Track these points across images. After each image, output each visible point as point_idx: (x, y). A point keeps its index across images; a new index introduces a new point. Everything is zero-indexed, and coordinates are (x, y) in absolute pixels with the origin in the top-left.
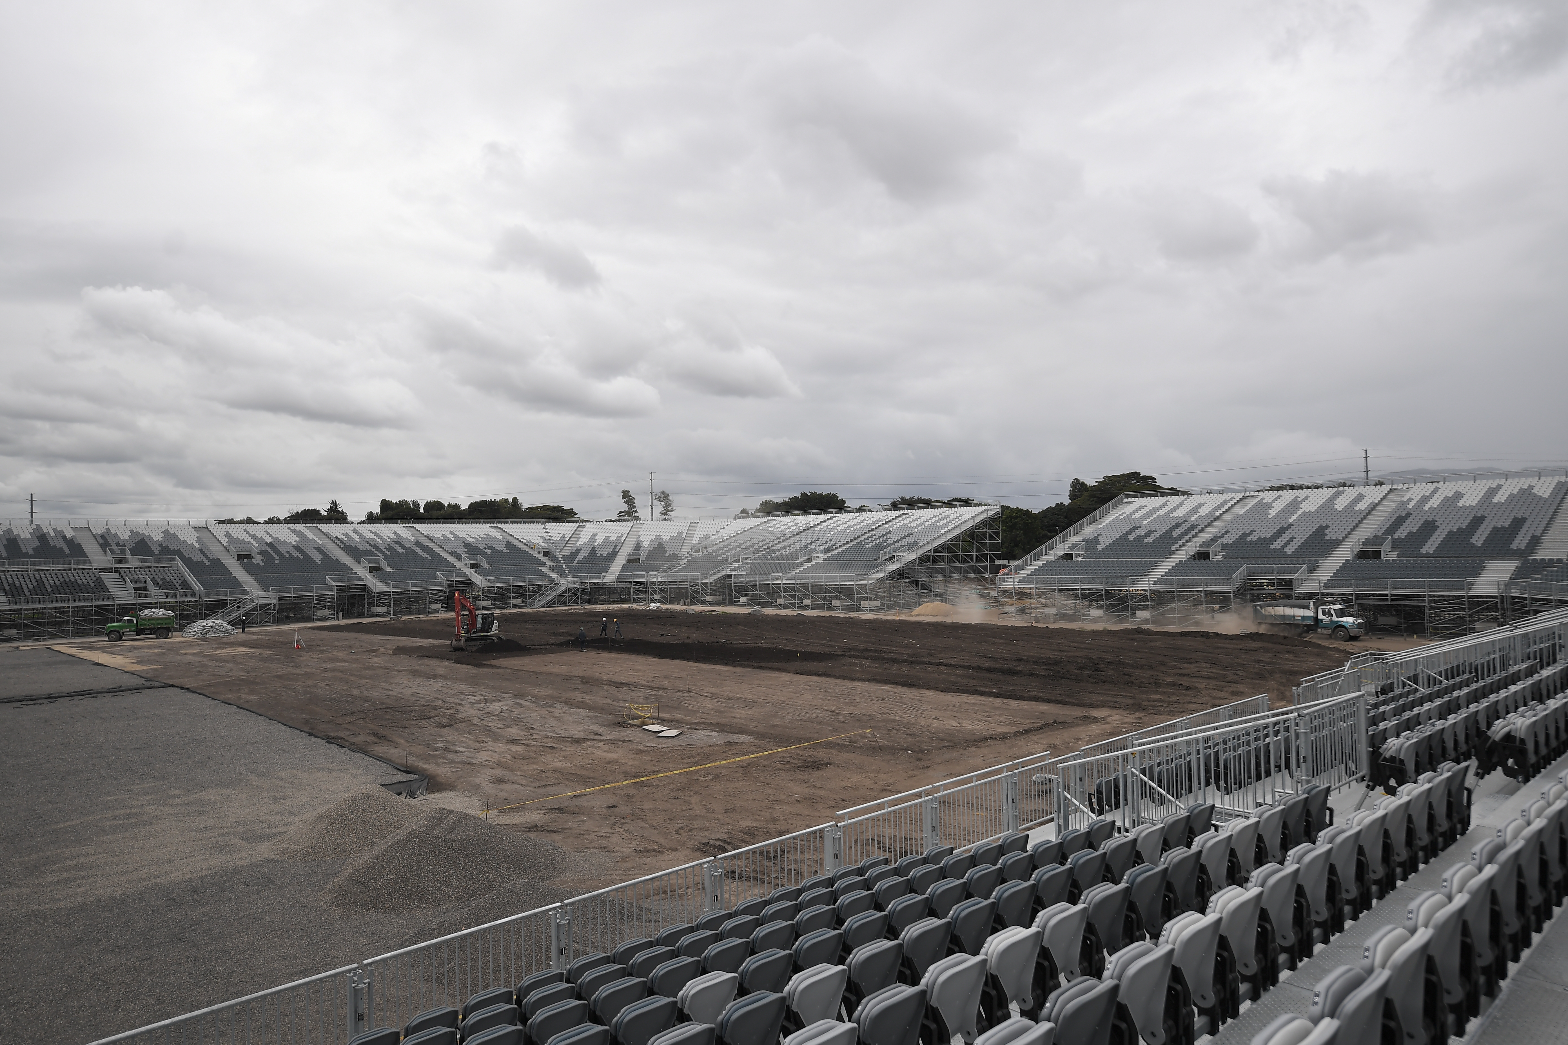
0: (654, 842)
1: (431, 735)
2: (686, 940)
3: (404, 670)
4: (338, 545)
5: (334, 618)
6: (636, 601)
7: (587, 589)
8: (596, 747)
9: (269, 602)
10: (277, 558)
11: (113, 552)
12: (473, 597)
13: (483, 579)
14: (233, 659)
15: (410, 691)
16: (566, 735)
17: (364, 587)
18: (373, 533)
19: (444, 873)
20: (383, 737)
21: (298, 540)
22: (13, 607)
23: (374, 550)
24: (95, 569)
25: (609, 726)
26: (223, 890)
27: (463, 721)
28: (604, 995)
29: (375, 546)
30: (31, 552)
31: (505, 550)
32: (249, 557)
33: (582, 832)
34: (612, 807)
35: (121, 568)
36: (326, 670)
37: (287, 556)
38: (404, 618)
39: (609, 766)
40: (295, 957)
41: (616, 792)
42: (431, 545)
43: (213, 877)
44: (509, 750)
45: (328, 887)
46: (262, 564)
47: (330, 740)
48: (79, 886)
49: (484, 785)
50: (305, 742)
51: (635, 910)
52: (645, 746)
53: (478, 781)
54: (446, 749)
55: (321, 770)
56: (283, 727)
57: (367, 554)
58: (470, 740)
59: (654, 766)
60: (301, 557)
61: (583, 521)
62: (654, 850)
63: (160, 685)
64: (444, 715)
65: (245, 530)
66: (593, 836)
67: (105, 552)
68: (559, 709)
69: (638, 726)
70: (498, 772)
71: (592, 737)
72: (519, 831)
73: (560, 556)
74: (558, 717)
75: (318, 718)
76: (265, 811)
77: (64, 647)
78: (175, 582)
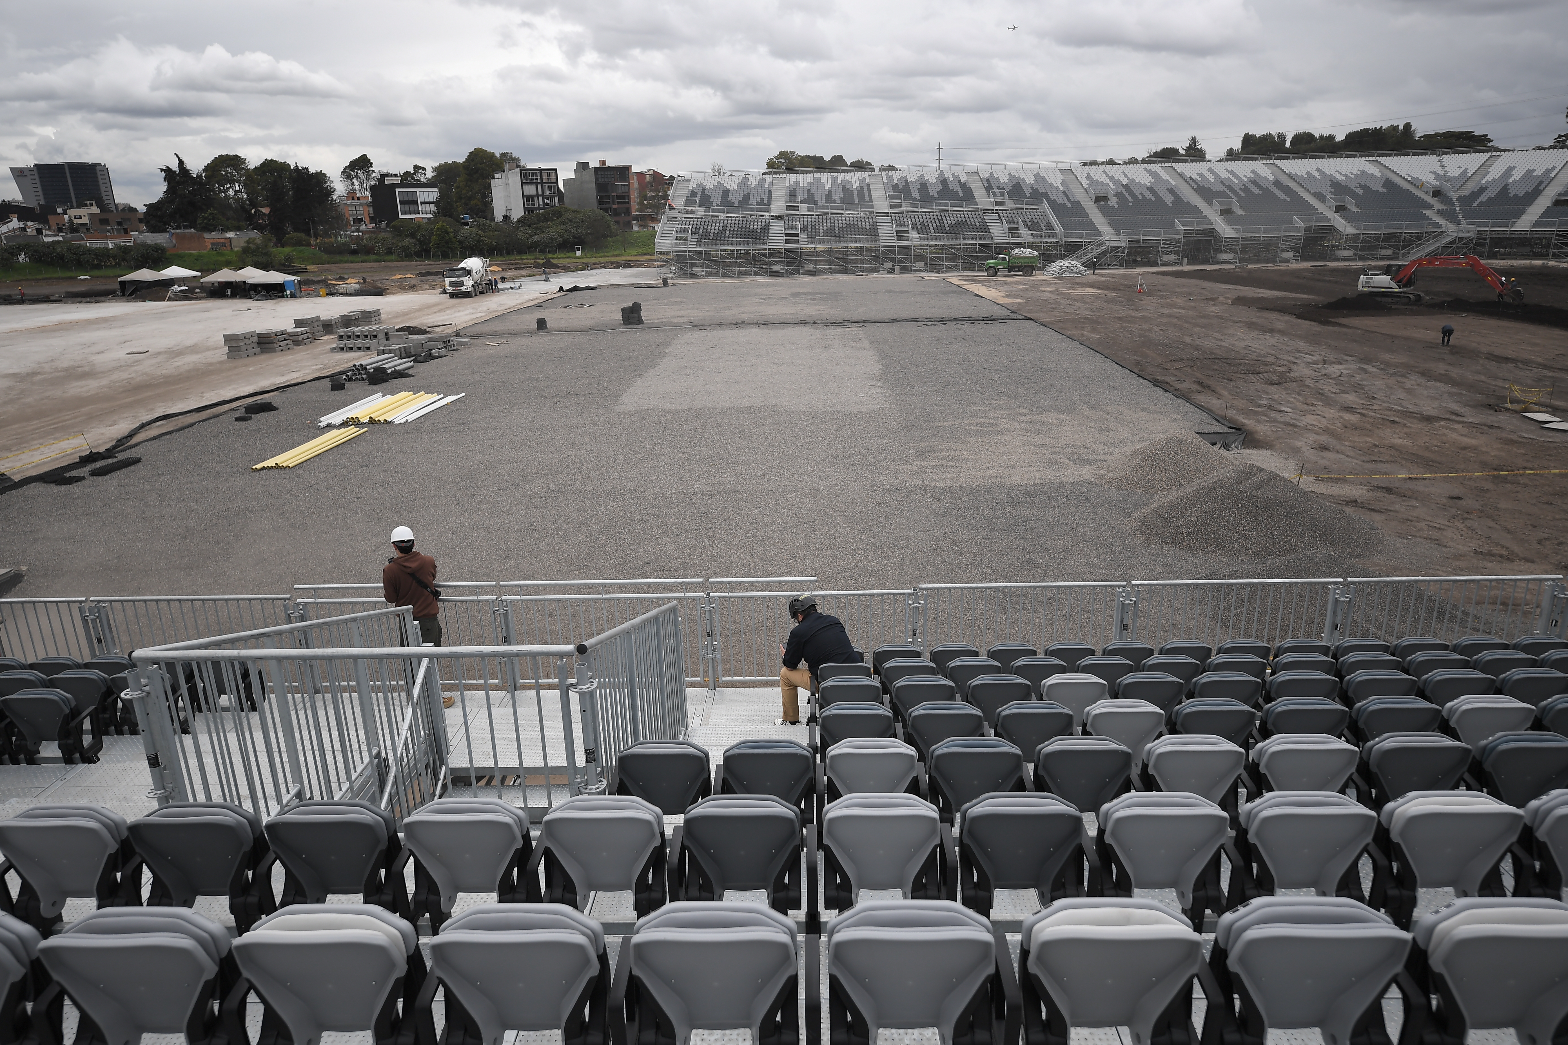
0: (1503, 547)
1: (1257, 390)
2: (1487, 655)
3: (1240, 322)
4: (1191, 186)
5: (1178, 264)
6: (1555, 256)
7: (1485, 239)
8: (1451, 429)
9: (1119, 245)
10: (1131, 200)
11: (995, 195)
12: (1333, 246)
13: (1348, 225)
14: (1082, 299)
15: (1242, 344)
16: (1415, 409)
17: (1213, 232)
18: (1229, 172)
19: (1245, 527)
20: (1207, 387)
21: (1152, 181)
22: (923, 243)
23: (1228, 191)
24: (981, 210)
25: (1474, 407)
26: (1049, 499)
27: (1294, 380)
28: (1359, 679)
29: (1229, 187)
30: (936, 195)
31: (1382, 190)
32: (1105, 199)
33: (1410, 518)
34: (1456, 498)
35: (1000, 210)
36: (1162, 316)
37: (1141, 198)
38: (1250, 266)
39: (1464, 452)
40: (1099, 568)
41: (1466, 482)
42: (1292, 184)
43: (1043, 486)
44: (1341, 417)
45: (1135, 515)
46: (1116, 206)
47: (1156, 383)
48: (950, 473)
49: (1304, 449)
50: (1133, 382)
51: (1459, 614)
52: (1520, 437)
53: (1298, 444)
54: (1270, 408)
55: (1144, 410)
56: (1116, 366)
57: (1220, 195)
58: (1298, 401)
59: (1528, 461)
60: (1154, 199)
61: (1497, 150)
62: (1501, 556)
63: (1021, 317)
64: (1275, 372)
65: (1105, 172)
66: (1423, 525)
67: (989, 195)
68: (1412, 381)
69: (1516, 412)
70: (1324, 439)
71: (1448, 416)
72: (1335, 503)
73: (1454, 196)
74: (1409, 389)
75: (1149, 361)
76: (1091, 439)
77: (955, 279)
78: (1041, 224)
